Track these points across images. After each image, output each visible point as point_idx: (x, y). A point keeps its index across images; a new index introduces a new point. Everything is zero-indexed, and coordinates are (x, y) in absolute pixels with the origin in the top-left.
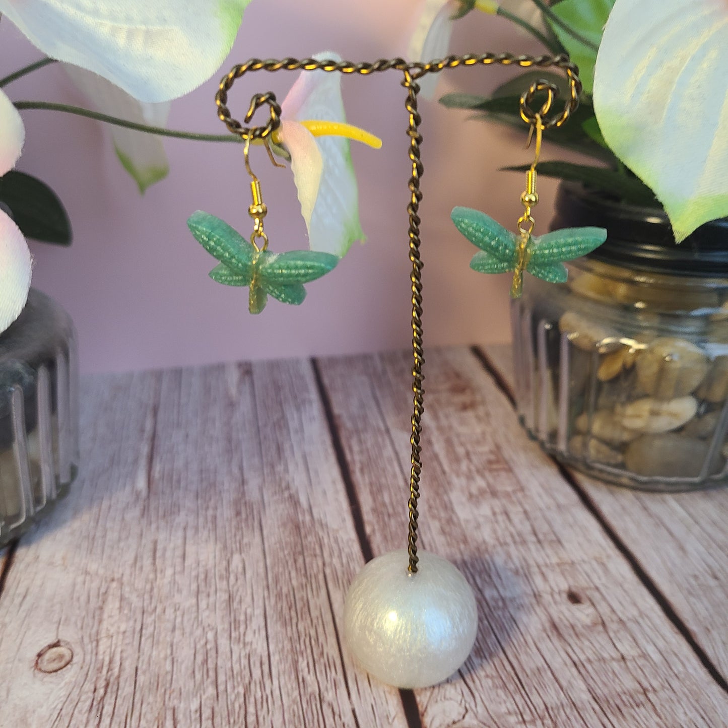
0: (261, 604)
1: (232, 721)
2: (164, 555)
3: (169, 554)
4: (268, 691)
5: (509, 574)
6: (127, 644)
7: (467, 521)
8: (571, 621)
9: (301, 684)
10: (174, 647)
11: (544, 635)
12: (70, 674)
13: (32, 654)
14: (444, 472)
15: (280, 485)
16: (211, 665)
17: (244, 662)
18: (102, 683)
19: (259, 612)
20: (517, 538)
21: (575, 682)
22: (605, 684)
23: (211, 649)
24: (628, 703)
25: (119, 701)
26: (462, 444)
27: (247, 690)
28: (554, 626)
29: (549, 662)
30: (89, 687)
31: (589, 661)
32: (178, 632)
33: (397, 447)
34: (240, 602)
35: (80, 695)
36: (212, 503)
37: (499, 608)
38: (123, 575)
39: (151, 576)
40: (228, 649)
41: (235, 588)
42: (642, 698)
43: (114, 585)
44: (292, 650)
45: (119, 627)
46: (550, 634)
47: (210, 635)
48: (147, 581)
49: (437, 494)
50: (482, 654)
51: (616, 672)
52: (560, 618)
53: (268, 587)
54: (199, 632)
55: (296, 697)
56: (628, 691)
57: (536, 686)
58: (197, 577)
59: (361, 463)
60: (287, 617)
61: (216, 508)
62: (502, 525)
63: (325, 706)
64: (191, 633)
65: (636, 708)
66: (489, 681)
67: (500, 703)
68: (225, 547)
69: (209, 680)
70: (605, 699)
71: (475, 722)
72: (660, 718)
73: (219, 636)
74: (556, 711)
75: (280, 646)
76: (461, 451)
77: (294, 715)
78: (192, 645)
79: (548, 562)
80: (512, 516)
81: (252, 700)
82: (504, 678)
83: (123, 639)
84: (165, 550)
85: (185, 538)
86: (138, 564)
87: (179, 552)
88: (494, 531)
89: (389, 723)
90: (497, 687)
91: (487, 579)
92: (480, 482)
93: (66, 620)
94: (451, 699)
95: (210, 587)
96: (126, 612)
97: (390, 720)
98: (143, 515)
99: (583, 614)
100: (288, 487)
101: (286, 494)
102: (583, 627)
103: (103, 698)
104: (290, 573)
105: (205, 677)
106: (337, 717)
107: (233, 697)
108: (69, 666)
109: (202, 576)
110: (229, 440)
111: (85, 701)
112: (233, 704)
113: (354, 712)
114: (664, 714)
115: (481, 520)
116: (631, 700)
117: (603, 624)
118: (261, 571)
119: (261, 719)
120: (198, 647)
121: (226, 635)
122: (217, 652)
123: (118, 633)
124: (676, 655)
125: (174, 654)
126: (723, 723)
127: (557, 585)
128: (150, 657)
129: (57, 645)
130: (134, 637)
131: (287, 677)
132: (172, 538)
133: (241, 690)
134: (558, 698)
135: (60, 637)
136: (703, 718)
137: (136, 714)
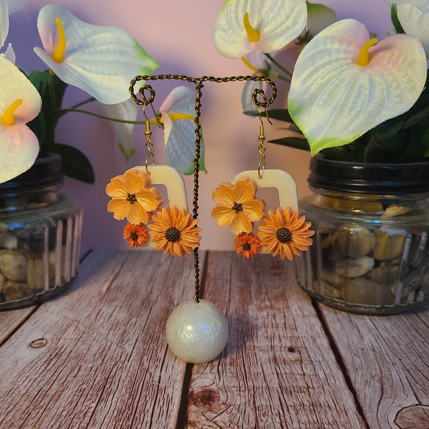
0: (137, 336)
1: (104, 373)
2: (102, 315)
3: (105, 314)
4: (125, 365)
5: (263, 338)
6: (71, 342)
7: (252, 317)
8: (285, 358)
9: (141, 365)
10: (91, 346)
11: (268, 362)
12: (42, 349)
13: (30, 341)
14: (251, 298)
15: (167, 296)
16: (104, 353)
17: (119, 354)
18: (55, 354)
19: (135, 338)
20: (274, 325)
21: (274, 380)
22: (289, 383)
23: (107, 348)
24: (296, 391)
25: (59, 360)
26: (266, 288)
27: (116, 363)
28: (275, 359)
29: (264, 371)
30: (49, 354)
31: (286, 373)
32: (95, 341)
33: (232, 287)
34: (128, 334)
35: (43, 357)
36: (133, 299)
37: (250, 349)
38: (81, 320)
39: (93, 321)
40: (114, 349)
41: (128, 329)
42: (305, 390)
43: (76, 322)
44: (143, 353)
45: (71, 336)
46: (271, 362)
47: (109, 344)
48: (91, 322)
49: (243, 305)
50: (232, 365)
51: (297, 379)
52: (280, 357)
53: (143, 330)
54: (105, 342)
55: (136, 369)
56: (299, 386)
57: (253, 379)
58: (113, 324)
59: (211, 291)
60: (147, 341)
61: (134, 301)
62: (270, 320)
63: (148, 373)
64: (101, 342)
65: (300, 393)
66: (231, 375)
67: (232, 383)
68: (131, 315)
69: (101, 358)
70: (285, 388)
71: (216, 388)
72: (311, 398)
73: (112, 344)
74: (258, 389)
75: (138, 351)
76: (264, 290)
77: (132, 374)
78: (99, 346)
79: (286, 335)
80: (276, 317)
81: (116, 367)
82: (238, 374)
83: (71, 340)
84: (103, 313)
85: (114, 310)
86: (90, 316)
87: (109, 315)
88: (264, 322)
89: (174, 382)
90: (233, 377)
91: (250, 338)
92: (268, 303)
93: (49, 332)
94: (208, 378)
95: (117, 327)
96: (76, 332)
97: (175, 382)
98: (99, 300)
99: (293, 356)
100: (171, 297)
101: (169, 299)
102: (290, 361)
103: (53, 359)
104: (156, 327)
105: (100, 357)
106: (151, 378)
107: (109, 365)
108: (44, 347)
109: (115, 323)
110: (152, 278)
111: (45, 359)
112: (107, 367)
113: (160, 377)
114: (313, 397)
115: (260, 317)
116: (299, 390)
117: (301, 361)
118: (143, 325)
119: (117, 374)
120: (102, 347)
121: (116, 344)
122: (109, 350)
123: (69, 338)
124: (333, 376)
125: (90, 348)
126: (343, 404)
127: (285, 345)
128: (79, 348)
129: (42, 339)
130: (75, 341)
131: (136, 362)
132: (109, 309)
133: (113, 363)
134: (261, 385)
135: (44, 337)
136: (333, 401)
137: (64, 365)
